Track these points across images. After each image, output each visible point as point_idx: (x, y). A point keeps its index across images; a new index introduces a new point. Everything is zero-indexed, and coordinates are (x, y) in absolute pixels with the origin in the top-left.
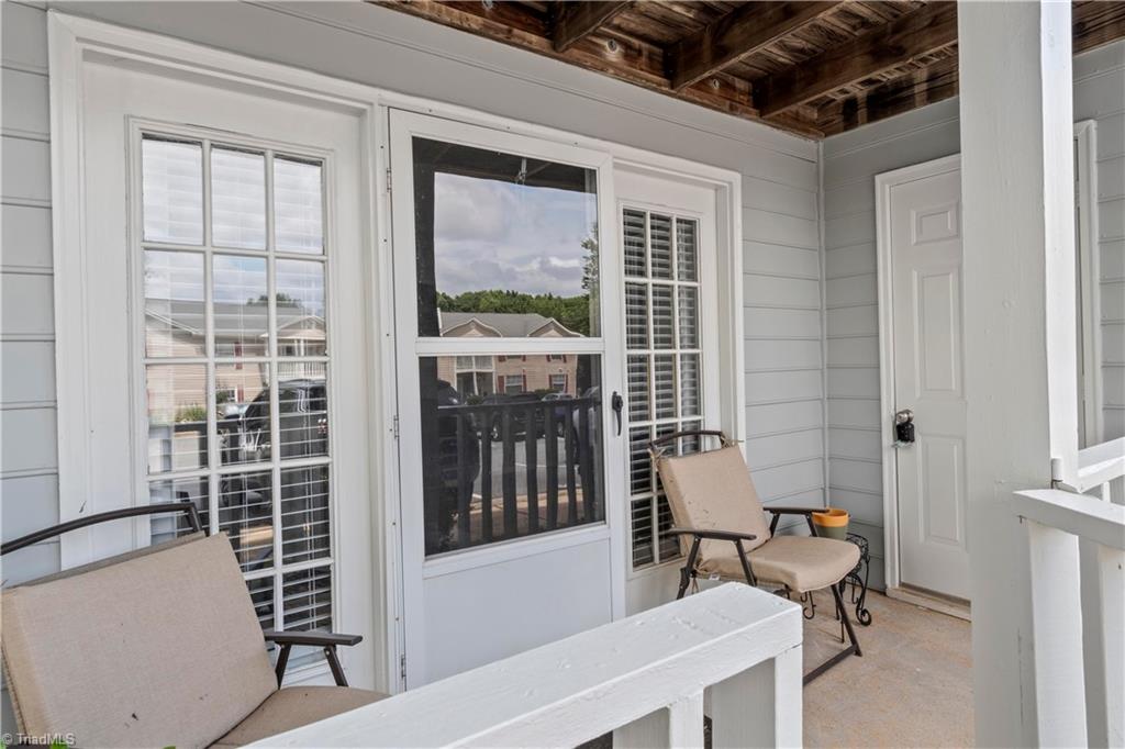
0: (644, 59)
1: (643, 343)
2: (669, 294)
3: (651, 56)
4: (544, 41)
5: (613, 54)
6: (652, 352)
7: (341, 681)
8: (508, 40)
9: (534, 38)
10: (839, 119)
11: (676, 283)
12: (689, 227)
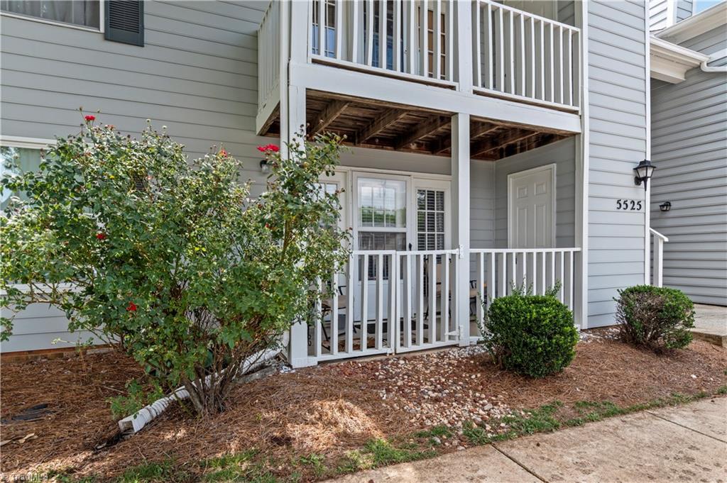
0: (424, 146)
1: (424, 230)
2: (434, 215)
3: (426, 145)
4: (392, 148)
5: (413, 146)
6: (427, 233)
7: (342, 294)
8: (382, 148)
9: (389, 148)
10: (498, 155)
11: (436, 211)
12: (442, 194)
